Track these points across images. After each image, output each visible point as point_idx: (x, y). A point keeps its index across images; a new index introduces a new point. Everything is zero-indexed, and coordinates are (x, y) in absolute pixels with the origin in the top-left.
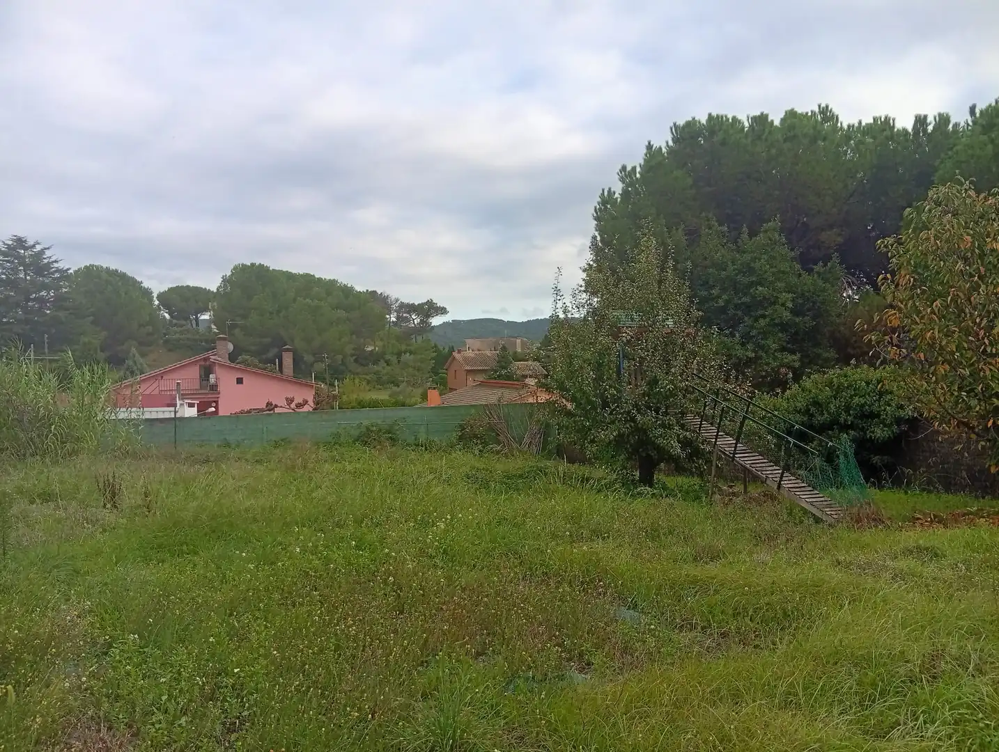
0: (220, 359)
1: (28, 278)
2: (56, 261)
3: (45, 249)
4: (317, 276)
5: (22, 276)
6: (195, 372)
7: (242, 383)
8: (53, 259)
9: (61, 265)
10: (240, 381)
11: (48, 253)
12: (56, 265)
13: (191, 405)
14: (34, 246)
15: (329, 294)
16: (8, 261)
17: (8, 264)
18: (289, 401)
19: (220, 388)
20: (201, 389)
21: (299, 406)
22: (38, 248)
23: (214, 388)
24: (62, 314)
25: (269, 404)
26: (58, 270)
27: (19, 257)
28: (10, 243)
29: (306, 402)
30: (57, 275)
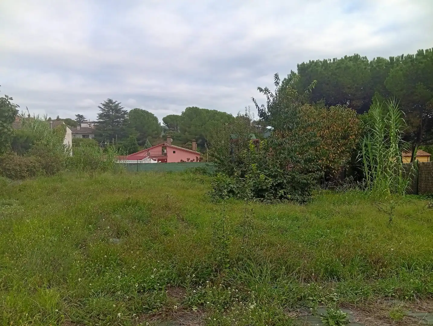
0: (168, 144)
1: (113, 114)
2: (122, 108)
3: (119, 103)
4: (218, 111)
5: (111, 113)
6: (160, 149)
7: (175, 153)
8: (122, 107)
9: (124, 109)
10: (174, 152)
11: (120, 105)
12: (122, 109)
13: (155, 160)
14: (115, 103)
15: (222, 118)
16: (107, 108)
17: (107, 109)
18: (188, 159)
19: (168, 155)
20: (162, 155)
21: (191, 161)
22: (117, 103)
23: (166, 154)
24: (124, 127)
25: (181, 160)
26: (123, 111)
27: (110, 106)
28: (107, 101)
29: (194, 160)
30: (123, 113)
